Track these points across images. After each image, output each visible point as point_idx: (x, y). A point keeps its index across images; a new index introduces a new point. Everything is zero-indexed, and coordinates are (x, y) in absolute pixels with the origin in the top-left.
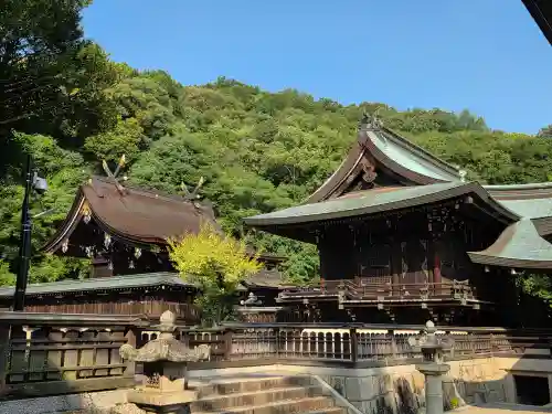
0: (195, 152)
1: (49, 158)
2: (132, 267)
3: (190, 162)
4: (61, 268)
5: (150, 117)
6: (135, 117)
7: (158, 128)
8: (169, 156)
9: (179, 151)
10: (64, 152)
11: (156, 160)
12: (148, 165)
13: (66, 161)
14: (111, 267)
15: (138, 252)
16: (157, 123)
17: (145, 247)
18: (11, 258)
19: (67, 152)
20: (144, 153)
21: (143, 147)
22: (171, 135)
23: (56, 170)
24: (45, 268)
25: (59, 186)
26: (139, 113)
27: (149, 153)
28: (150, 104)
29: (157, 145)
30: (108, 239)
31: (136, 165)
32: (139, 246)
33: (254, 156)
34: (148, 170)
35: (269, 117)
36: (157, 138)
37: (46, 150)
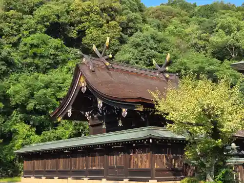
0: (160, 41)
1: (60, 53)
2: (120, 124)
3: (156, 49)
4: (70, 130)
5: (125, 21)
6: (115, 20)
7: (132, 28)
8: (140, 46)
9: (148, 41)
10: (69, 49)
11: (132, 49)
12: (126, 53)
13: (71, 56)
14: (104, 127)
15: (125, 112)
16: (131, 24)
17: (130, 106)
18: (37, 124)
19: (71, 49)
20: (123, 46)
21: (122, 41)
22: (141, 31)
23: (64, 62)
24: (60, 130)
25: (67, 72)
26: (118, 18)
27: (126, 45)
28: (125, 11)
29: (132, 39)
30: (100, 103)
31: (118, 53)
32: (125, 106)
33: (201, 43)
34: (127, 56)
35: (206, 19)
36: (131, 35)
37: (57, 48)
